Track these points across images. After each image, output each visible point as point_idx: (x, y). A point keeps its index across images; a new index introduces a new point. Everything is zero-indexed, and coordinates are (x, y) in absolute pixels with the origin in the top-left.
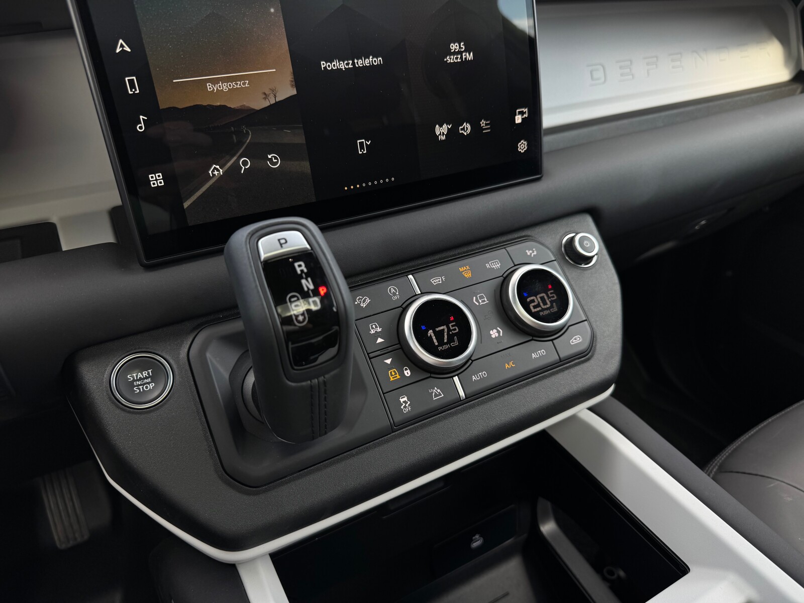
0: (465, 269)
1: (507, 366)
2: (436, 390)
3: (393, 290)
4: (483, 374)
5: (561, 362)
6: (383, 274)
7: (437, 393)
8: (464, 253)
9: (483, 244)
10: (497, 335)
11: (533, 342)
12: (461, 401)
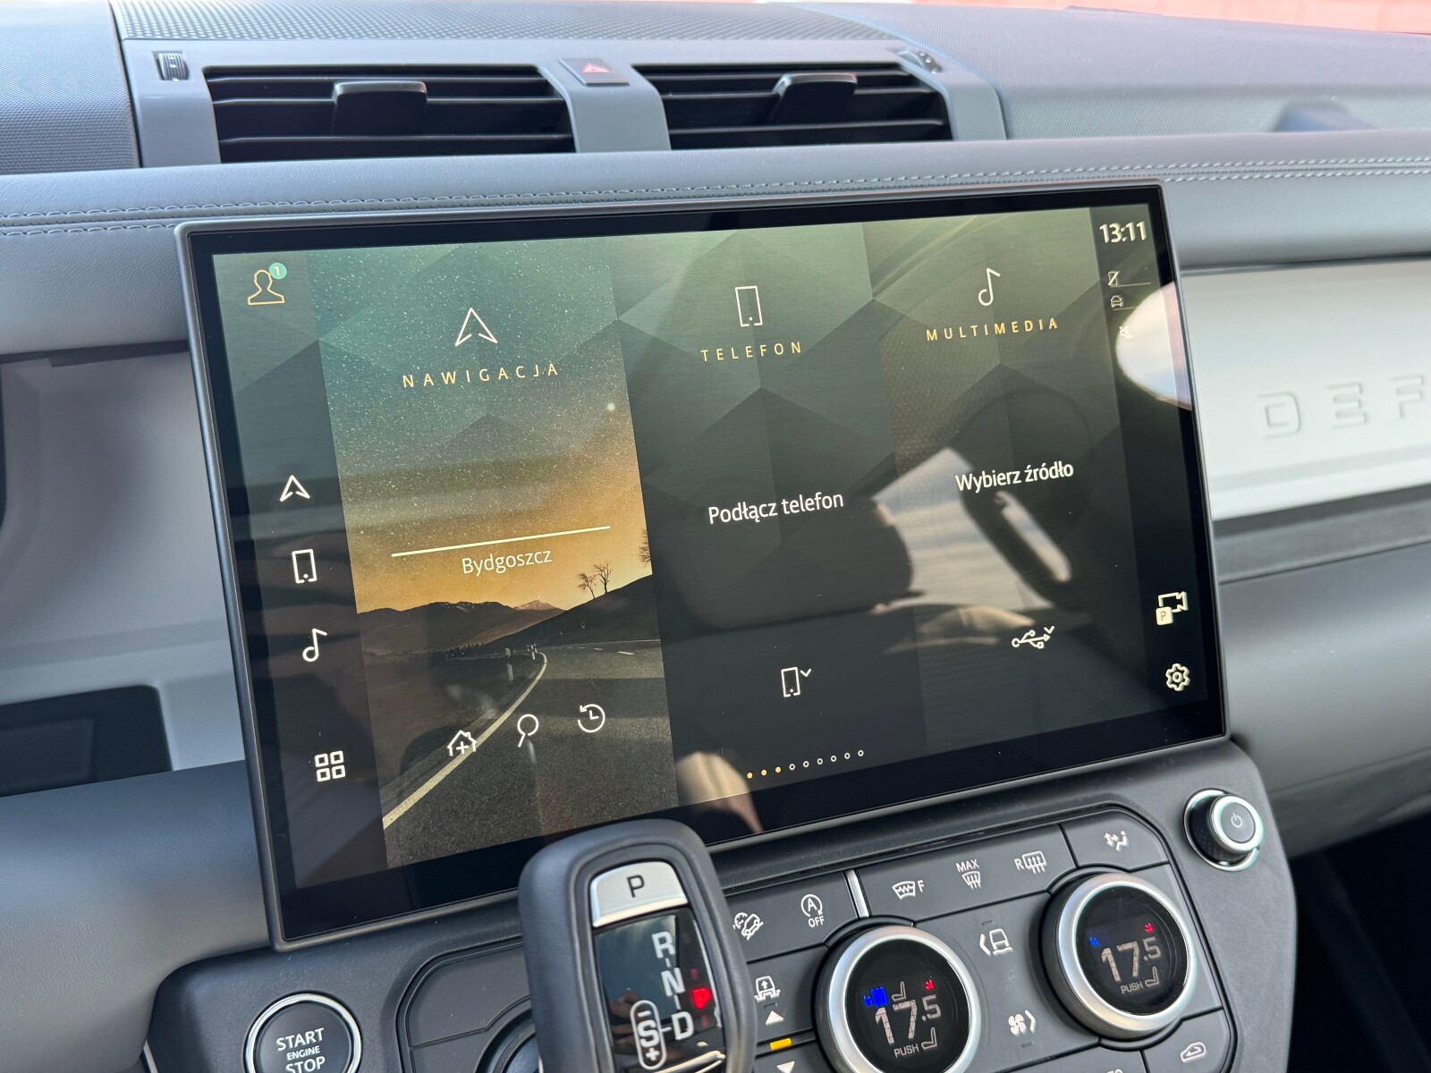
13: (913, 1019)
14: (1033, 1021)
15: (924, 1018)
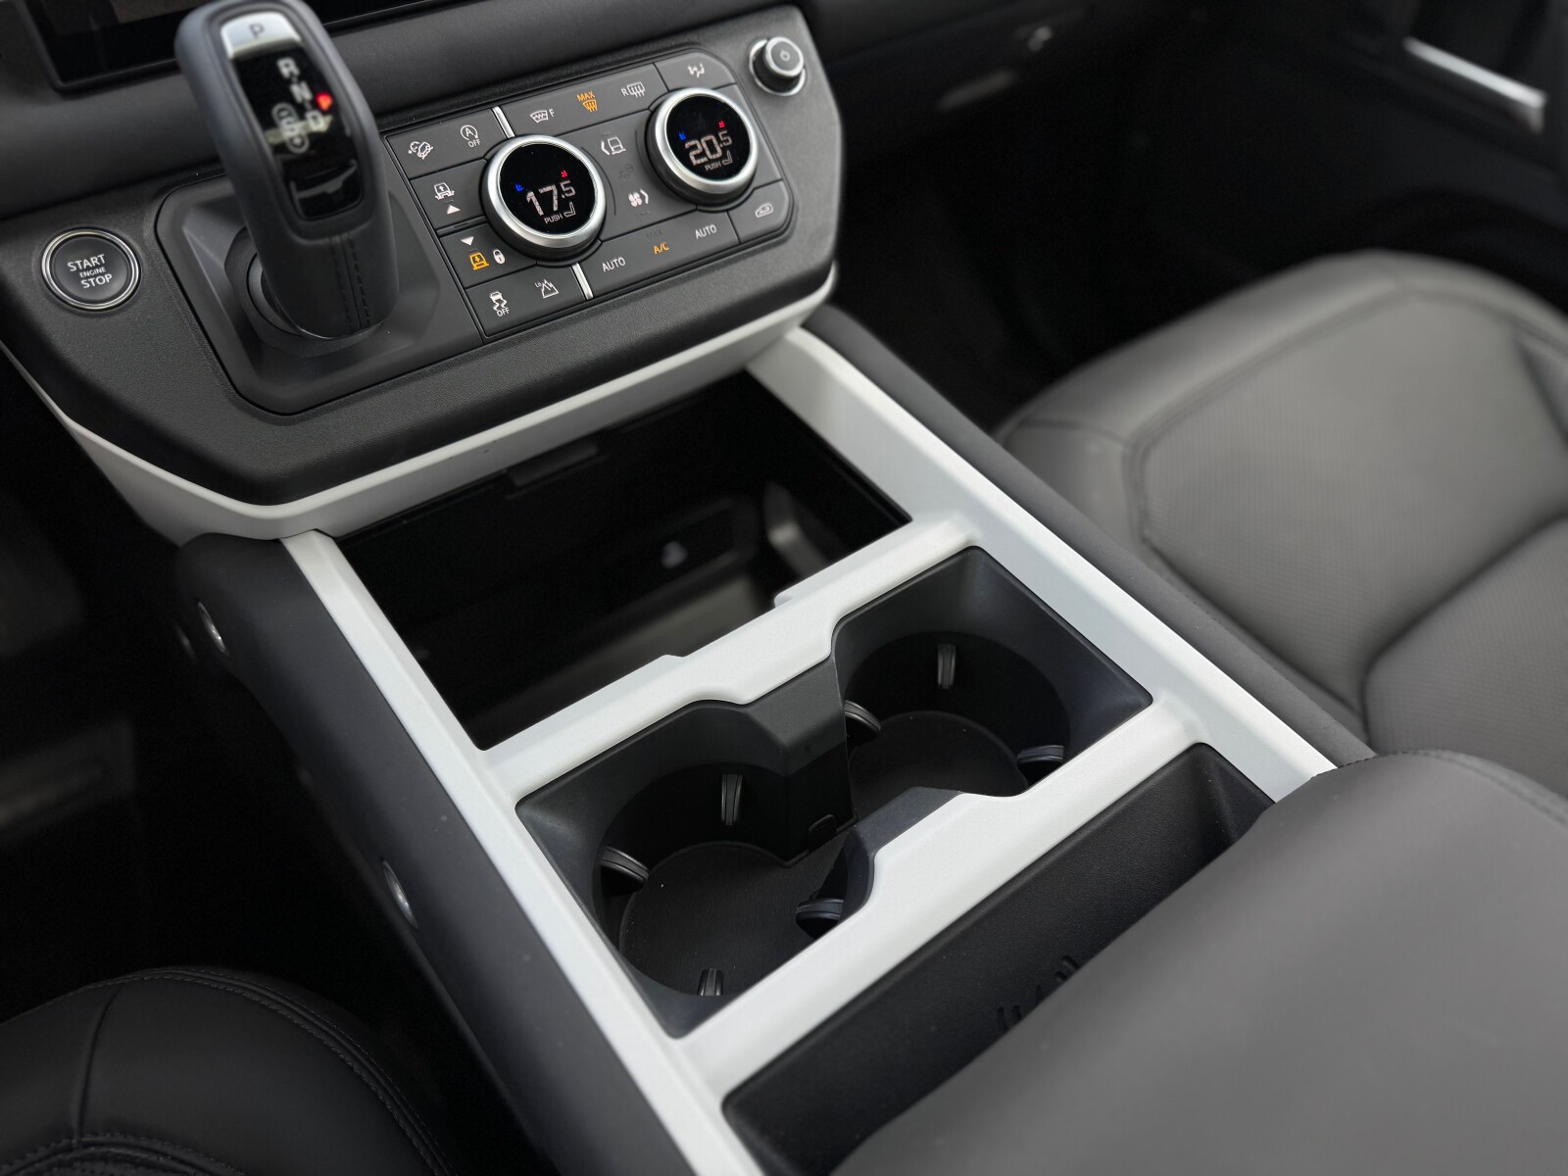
0: (587, 96)
1: (656, 249)
2: (546, 285)
3: (468, 132)
4: (620, 261)
5: (740, 243)
6: (452, 107)
7: (548, 289)
8: (586, 71)
9: (618, 56)
10: (640, 202)
11: (697, 213)
12: (586, 300)
13: (555, 198)
14: (647, 196)
15: (563, 196)
